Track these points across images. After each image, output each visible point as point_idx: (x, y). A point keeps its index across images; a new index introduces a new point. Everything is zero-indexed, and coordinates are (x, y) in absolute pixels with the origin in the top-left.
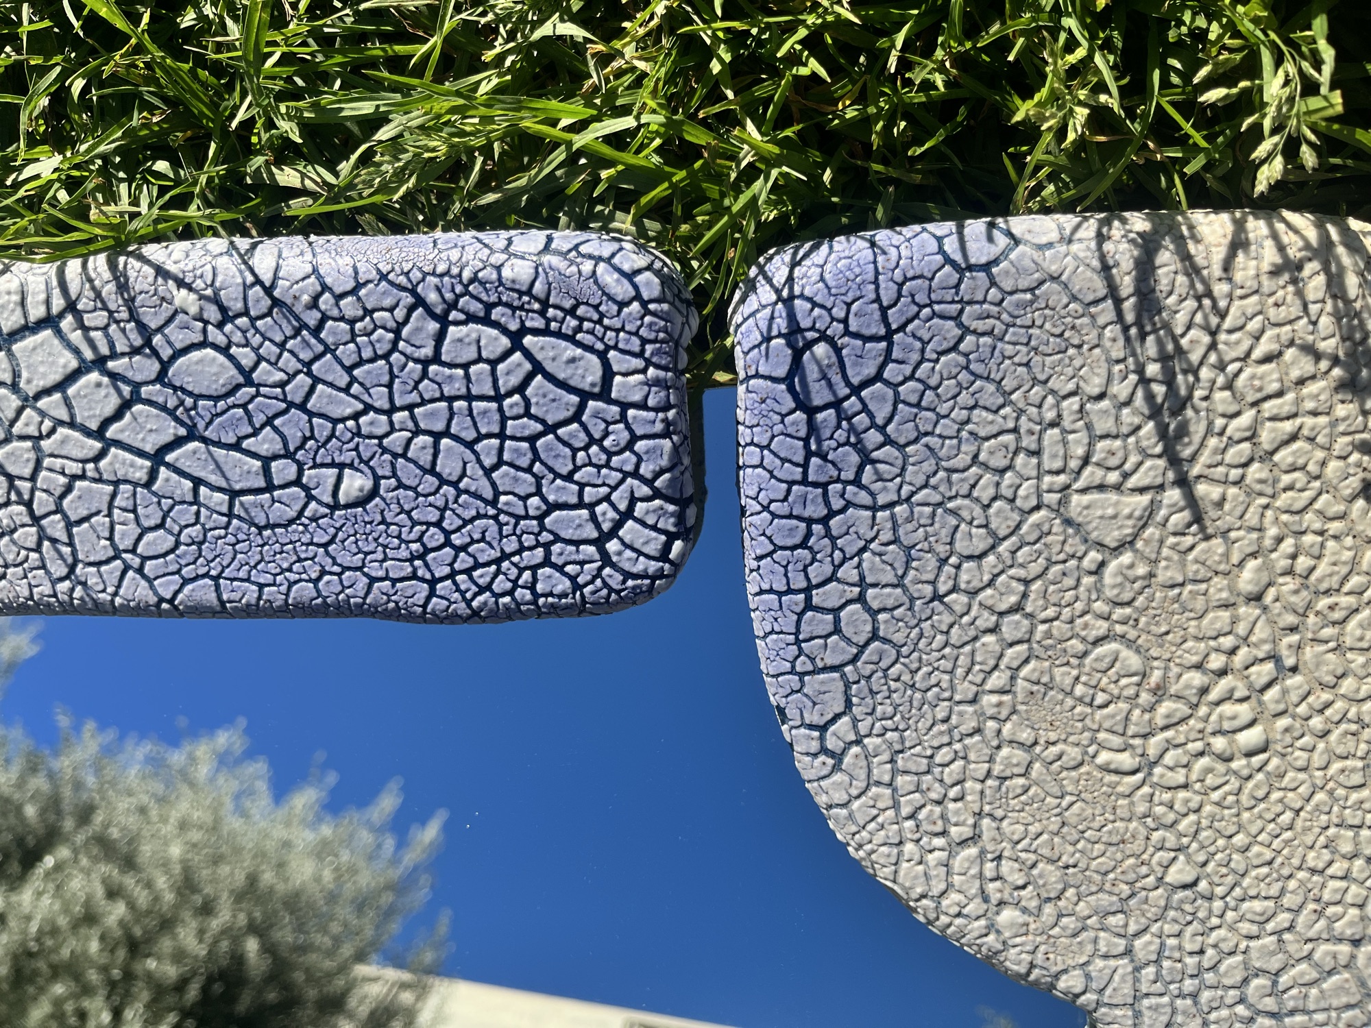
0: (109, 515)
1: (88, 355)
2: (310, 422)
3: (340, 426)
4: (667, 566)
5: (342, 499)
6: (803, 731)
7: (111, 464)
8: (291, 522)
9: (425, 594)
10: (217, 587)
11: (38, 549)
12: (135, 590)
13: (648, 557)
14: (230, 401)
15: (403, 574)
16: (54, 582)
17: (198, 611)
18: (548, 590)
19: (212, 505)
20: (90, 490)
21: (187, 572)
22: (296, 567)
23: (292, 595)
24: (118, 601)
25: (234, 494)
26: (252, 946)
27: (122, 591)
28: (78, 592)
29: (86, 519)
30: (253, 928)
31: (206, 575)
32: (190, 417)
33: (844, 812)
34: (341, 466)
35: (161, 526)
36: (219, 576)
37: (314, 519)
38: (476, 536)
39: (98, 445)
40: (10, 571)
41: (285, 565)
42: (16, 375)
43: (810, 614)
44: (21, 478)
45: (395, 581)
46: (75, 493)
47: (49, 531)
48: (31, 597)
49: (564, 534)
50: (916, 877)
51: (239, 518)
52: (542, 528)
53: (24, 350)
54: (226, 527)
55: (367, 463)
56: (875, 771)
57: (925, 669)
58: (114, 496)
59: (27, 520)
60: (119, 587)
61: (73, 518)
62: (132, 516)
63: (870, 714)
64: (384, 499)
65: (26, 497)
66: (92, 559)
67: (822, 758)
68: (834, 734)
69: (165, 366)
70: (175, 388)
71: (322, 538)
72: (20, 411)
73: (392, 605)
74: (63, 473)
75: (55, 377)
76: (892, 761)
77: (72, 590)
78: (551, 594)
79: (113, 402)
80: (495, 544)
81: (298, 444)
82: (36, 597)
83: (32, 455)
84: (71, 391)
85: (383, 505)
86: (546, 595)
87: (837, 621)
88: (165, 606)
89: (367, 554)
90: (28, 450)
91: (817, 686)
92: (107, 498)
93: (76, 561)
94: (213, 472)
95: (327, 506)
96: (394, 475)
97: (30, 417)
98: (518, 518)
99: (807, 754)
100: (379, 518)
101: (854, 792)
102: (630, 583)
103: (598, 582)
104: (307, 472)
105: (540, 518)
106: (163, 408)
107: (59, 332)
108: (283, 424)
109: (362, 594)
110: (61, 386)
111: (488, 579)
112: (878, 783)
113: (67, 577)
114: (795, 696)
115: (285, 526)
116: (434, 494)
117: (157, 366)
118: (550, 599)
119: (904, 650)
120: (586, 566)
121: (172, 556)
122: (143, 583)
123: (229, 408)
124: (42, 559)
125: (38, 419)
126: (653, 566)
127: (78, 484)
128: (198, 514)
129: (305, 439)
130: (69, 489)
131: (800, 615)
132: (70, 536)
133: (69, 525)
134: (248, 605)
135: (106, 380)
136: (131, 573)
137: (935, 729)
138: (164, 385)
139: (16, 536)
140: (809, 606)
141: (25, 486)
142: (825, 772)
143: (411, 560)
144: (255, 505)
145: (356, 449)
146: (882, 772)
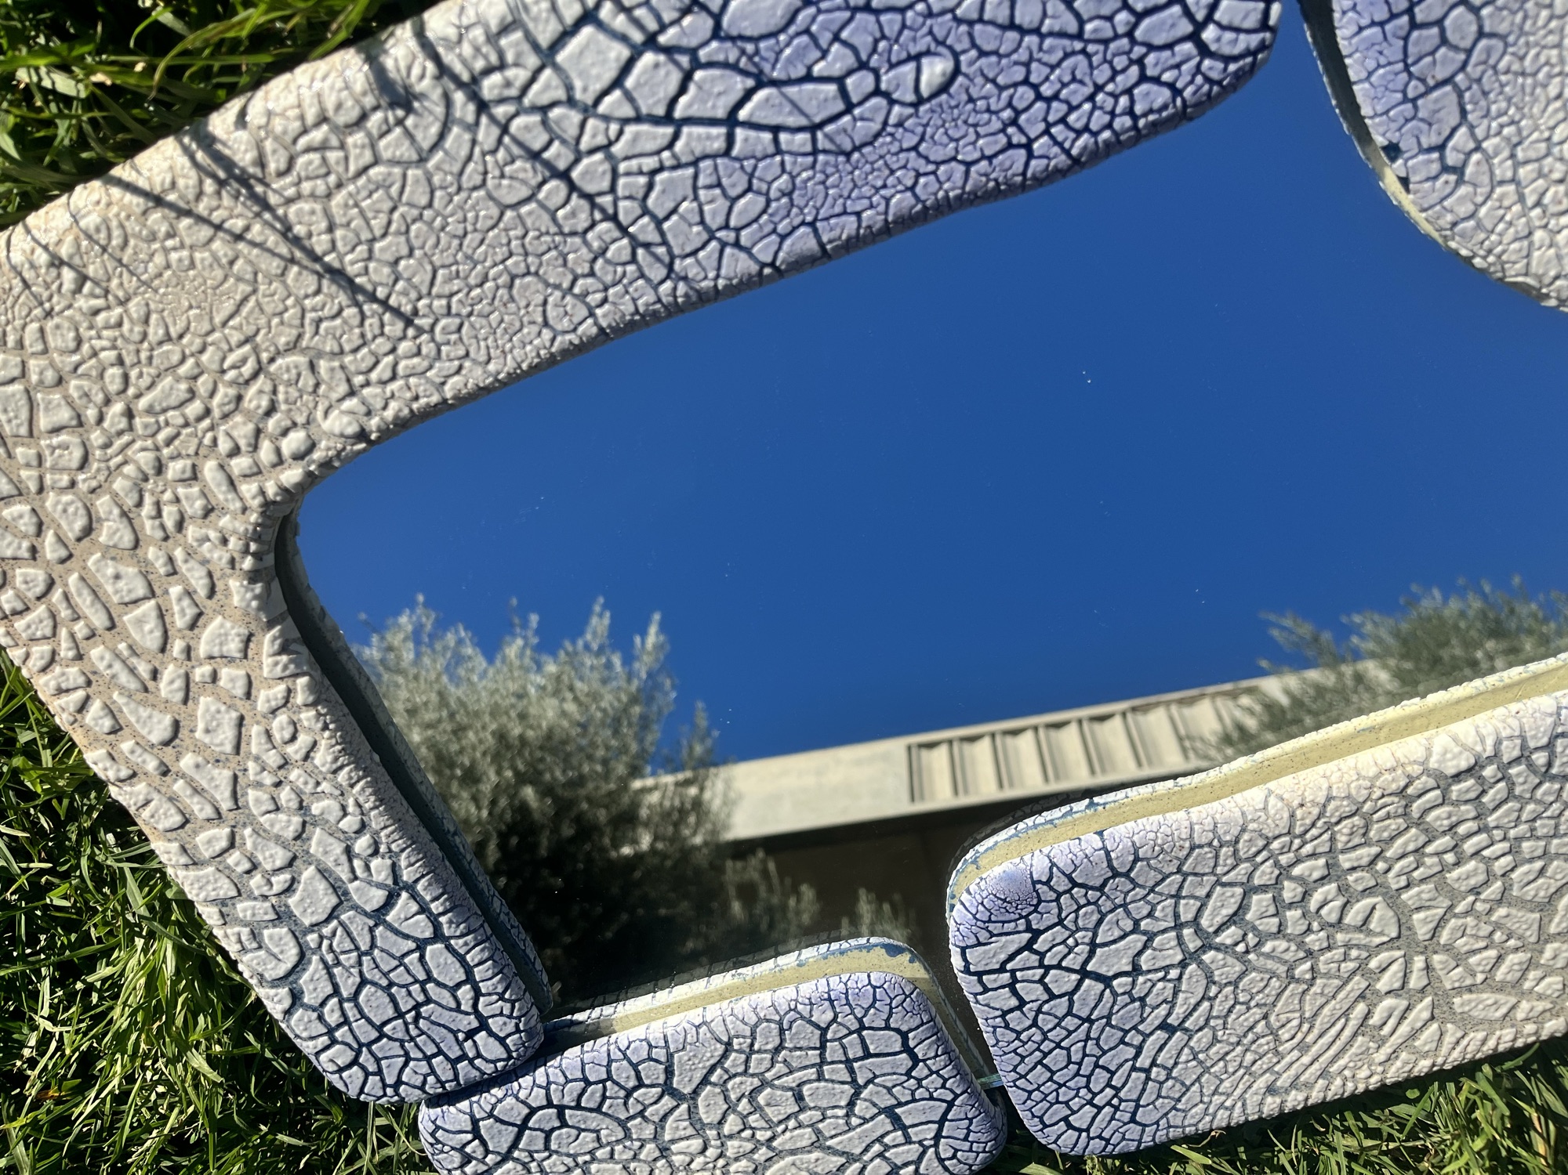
0: (696, 198)
1: (638, 37)
2: (878, 22)
3: (910, 14)
4: (1268, 35)
5: (925, 91)
6: (1421, 158)
7: (687, 144)
8: (878, 135)
9: (1023, 159)
10: (816, 231)
11: (633, 259)
12: (737, 265)
13: (1248, 31)
14: (792, 30)
15: (998, 147)
16: (656, 288)
17: (801, 263)
18: (1146, 107)
19: (795, 149)
20: (671, 181)
21: (782, 228)
22: (891, 181)
23: (891, 211)
24: (721, 283)
25: (813, 128)
26: (529, 793)
27: (723, 272)
28: (682, 288)
29: (674, 211)
30: (521, 779)
31: (803, 223)
32: (756, 65)
33: (1472, 223)
34: (917, 58)
35: (749, 189)
36: (815, 220)
37: (900, 124)
38: (1067, 78)
39: (669, 130)
40: (611, 291)
41: (879, 183)
42: (569, 88)
43: (1415, 34)
44: (601, 194)
45: (990, 158)
46: (657, 189)
47: (642, 238)
48: (637, 311)
49: (1158, 41)
50: (1549, 262)
51: (825, 151)
52: (1133, 42)
53: (571, 57)
54: (813, 166)
55: (942, 43)
56: (1497, 172)
57: (1533, 52)
58: (696, 177)
59: (617, 234)
60: (719, 268)
61: (661, 214)
62: (717, 191)
63: (1485, 116)
64: (966, 76)
65: (611, 211)
66: (688, 250)
67: (1444, 177)
68: (1455, 149)
69: (717, 18)
70: (733, 39)
71: (910, 141)
72: (582, 126)
73: (991, 184)
74: (641, 173)
75: (610, 75)
76: (1512, 156)
77: (675, 289)
78: (1151, 111)
79: (676, 77)
80: (1087, 80)
81: (870, 47)
82: (641, 310)
83: (607, 166)
84: (629, 82)
85: (966, 82)
86: (1145, 115)
87: (1443, 31)
88: (767, 271)
89: (957, 140)
90: (601, 162)
91: (1432, 107)
92: (689, 182)
93: (672, 257)
94: (790, 113)
95: (912, 105)
96: (974, 45)
97: (595, 128)
98: (1106, 42)
99: (1428, 179)
100: (965, 97)
101: (1479, 199)
102: (1232, 67)
103: (1199, 79)
104: (884, 78)
105: (1130, 34)
106: (725, 65)
107: (600, 25)
108: (852, 34)
109: (960, 183)
110: (617, 82)
111: (1084, 120)
112: (1502, 183)
113: (668, 277)
114: (1410, 125)
115: (871, 143)
116: (1015, 50)
117: (709, 23)
118: (1151, 118)
119: (1511, 39)
120: (1184, 68)
121: (765, 217)
122: (743, 256)
123: (792, 38)
124: (640, 269)
125: (602, 125)
126: (1254, 40)
127: (659, 178)
128: (783, 163)
129: (876, 42)
130: (650, 187)
131: (1406, 39)
132: (662, 234)
133: (659, 223)
134: (849, 239)
135: (662, 58)
136: (728, 251)
137: (1551, 109)
138: (722, 39)
139: (609, 254)
140: (1414, 25)
141: (606, 200)
142: (1448, 190)
143: (1003, 130)
144: (838, 132)
145: (931, 32)
146: (1503, 170)
